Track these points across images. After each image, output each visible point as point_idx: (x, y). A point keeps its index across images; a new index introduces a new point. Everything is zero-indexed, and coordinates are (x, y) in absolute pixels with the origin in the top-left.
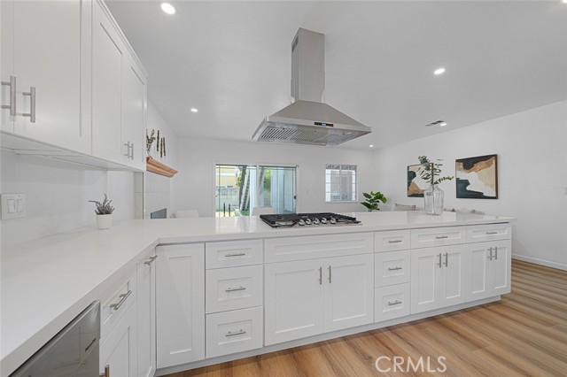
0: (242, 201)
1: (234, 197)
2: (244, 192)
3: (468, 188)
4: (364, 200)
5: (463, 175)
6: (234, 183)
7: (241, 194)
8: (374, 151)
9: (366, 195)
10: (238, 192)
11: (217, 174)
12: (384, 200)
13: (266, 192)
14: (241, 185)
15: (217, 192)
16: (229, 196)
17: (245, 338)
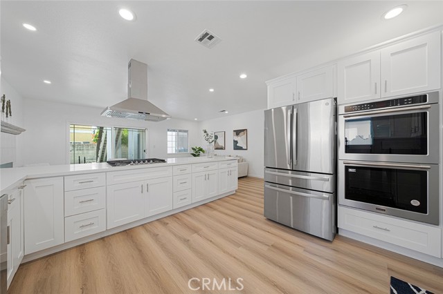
0: (100, 155)
1: (90, 152)
2: (101, 147)
3: (238, 145)
4: (193, 152)
5: (236, 138)
6: (91, 139)
7: (98, 148)
8: (198, 122)
9: (193, 149)
10: (96, 147)
11: (72, 131)
12: (203, 152)
13: (123, 147)
14: (99, 141)
15: (71, 148)
16: (85, 152)
17: (93, 227)
